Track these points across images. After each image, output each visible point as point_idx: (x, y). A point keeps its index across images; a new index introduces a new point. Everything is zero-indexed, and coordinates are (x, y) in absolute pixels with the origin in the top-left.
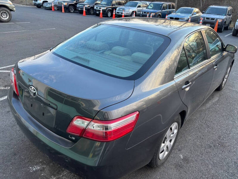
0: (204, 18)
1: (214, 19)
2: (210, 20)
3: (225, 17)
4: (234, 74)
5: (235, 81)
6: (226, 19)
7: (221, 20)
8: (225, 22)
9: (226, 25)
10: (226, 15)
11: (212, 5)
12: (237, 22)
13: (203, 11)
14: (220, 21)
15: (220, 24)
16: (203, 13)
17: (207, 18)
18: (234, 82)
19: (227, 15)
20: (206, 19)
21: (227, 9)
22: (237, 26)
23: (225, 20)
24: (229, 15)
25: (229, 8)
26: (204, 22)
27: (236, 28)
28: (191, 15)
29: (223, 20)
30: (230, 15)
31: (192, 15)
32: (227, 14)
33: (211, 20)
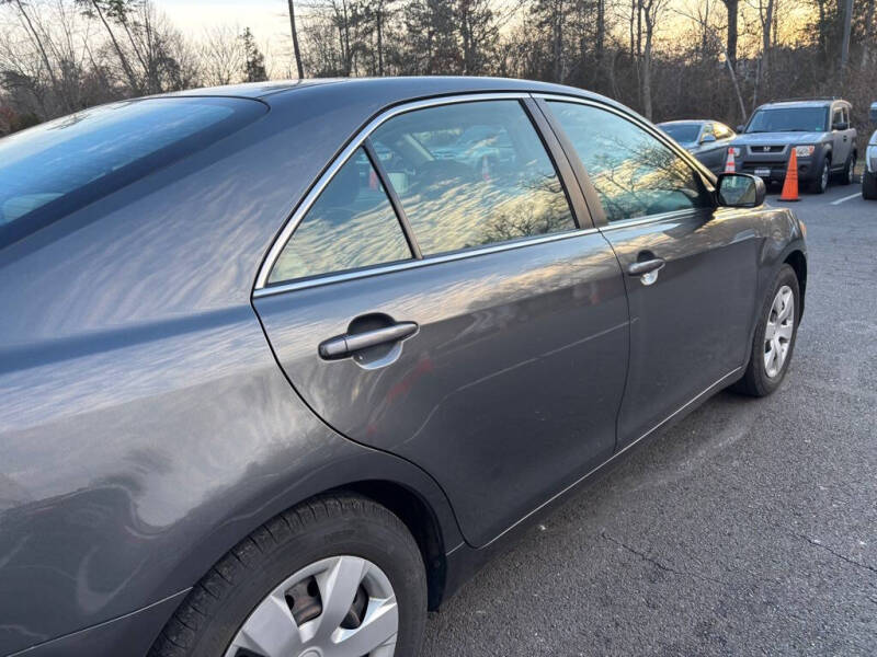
0: (743, 148)
1: (780, 148)
2: (766, 154)
3: (824, 135)
4: (847, 326)
5: (842, 356)
6: (831, 143)
7: (808, 148)
8: (829, 155)
9: (836, 166)
10: (826, 130)
11: (772, 103)
12: (869, 148)
13: (739, 127)
14: (806, 152)
15: (809, 162)
16: (739, 132)
17: (755, 149)
18: (837, 359)
19: (833, 128)
20: (750, 152)
21: (827, 108)
22: (871, 160)
23: (828, 146)
24: (839, 129)
25: (837, 105)
26: (745, 163)
27: (870, 170)
28: (695, 144)
29: (818, 146)
30: (844, 128)
31: (701, 143)
32: (830, 124)
33: (770, 151)
